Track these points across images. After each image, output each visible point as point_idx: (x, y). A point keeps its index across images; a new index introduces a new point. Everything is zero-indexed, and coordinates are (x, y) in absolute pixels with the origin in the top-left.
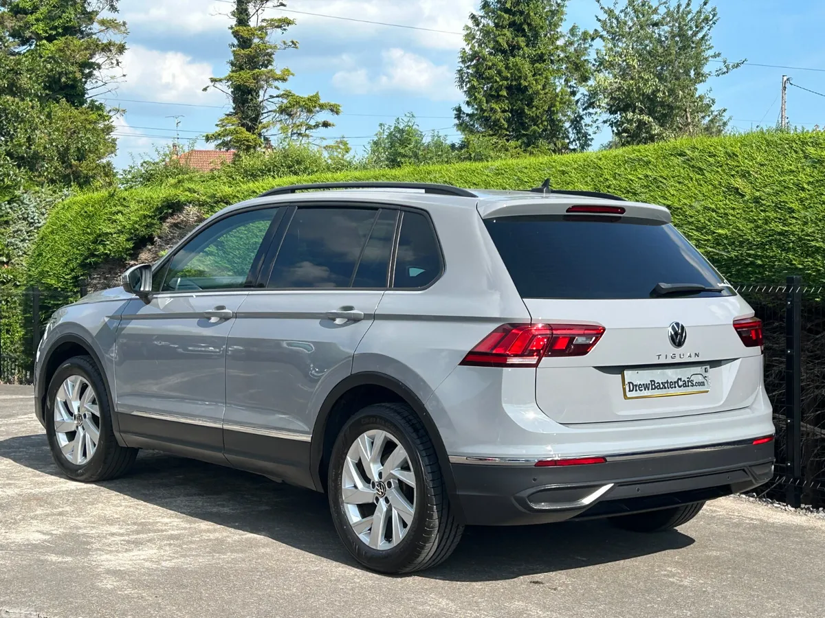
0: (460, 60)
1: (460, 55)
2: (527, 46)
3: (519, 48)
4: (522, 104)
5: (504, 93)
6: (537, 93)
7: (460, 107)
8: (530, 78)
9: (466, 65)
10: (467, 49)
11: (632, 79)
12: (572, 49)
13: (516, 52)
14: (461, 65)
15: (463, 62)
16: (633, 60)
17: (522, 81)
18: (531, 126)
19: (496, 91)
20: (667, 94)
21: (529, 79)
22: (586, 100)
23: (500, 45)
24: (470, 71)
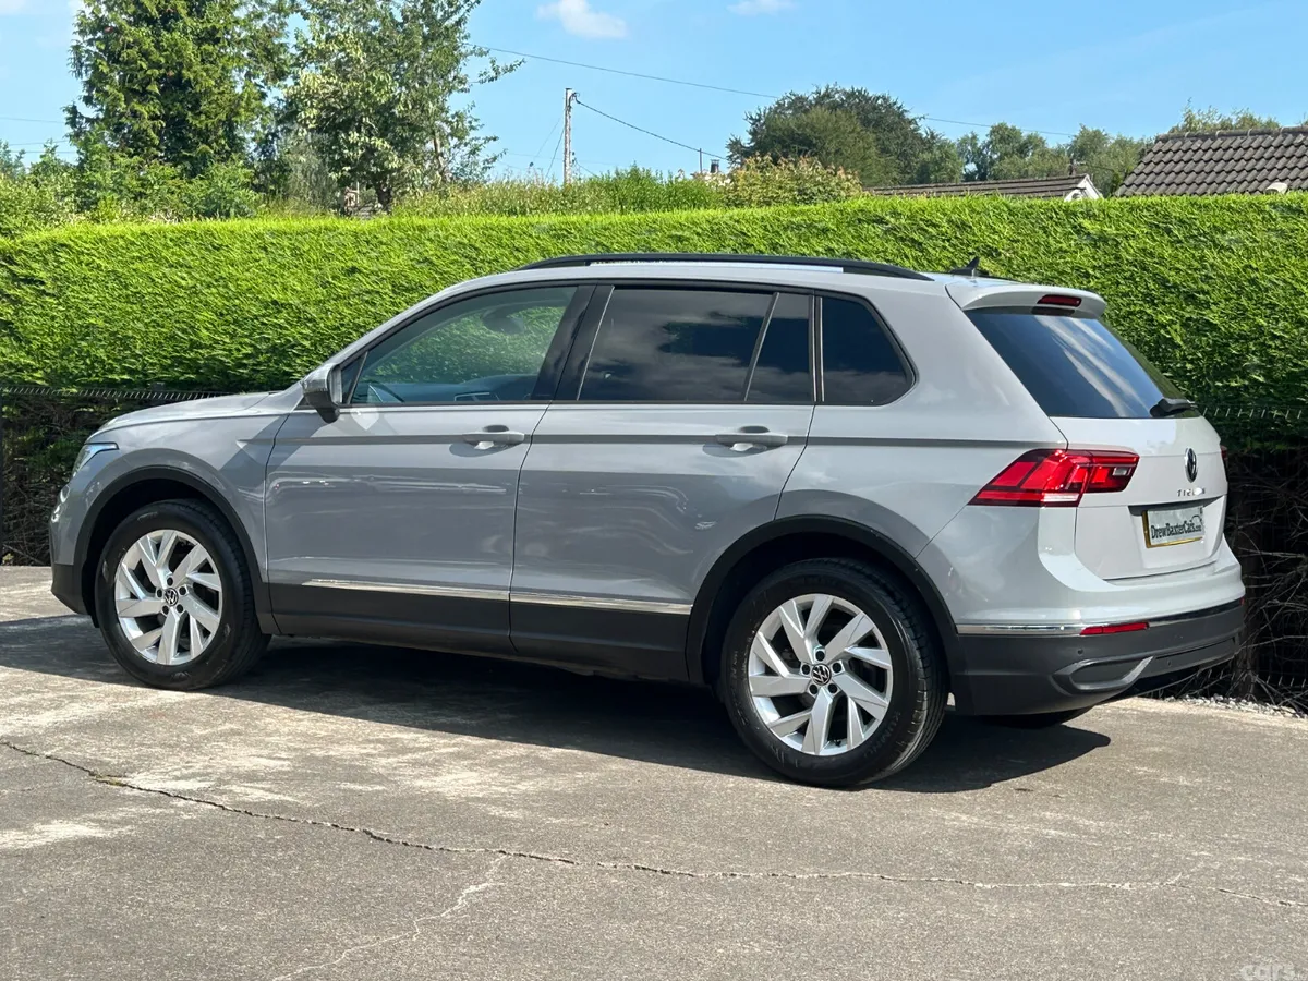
0: (77, 29)
1: (76, 21)
2: (189, 14)
3: (177, 17)
4: (183, 107)
5: (154, 88)
6: (208, 92)
7: (74, 107)
8: (197, 68)
9: (86, 39)
10: (88, 11)
11: (355, 79)
12: (259, 24)
13: (171, 22)
14: (80, 39)
15: (82, 32)
16: (356, 50)
17: (184, 72)
18: (198, 143)
19: (140, 85)
20: (410, 107)
21: (195, 68)
22: (281, 107)
23: (146, 10)
24: (93, 49)
